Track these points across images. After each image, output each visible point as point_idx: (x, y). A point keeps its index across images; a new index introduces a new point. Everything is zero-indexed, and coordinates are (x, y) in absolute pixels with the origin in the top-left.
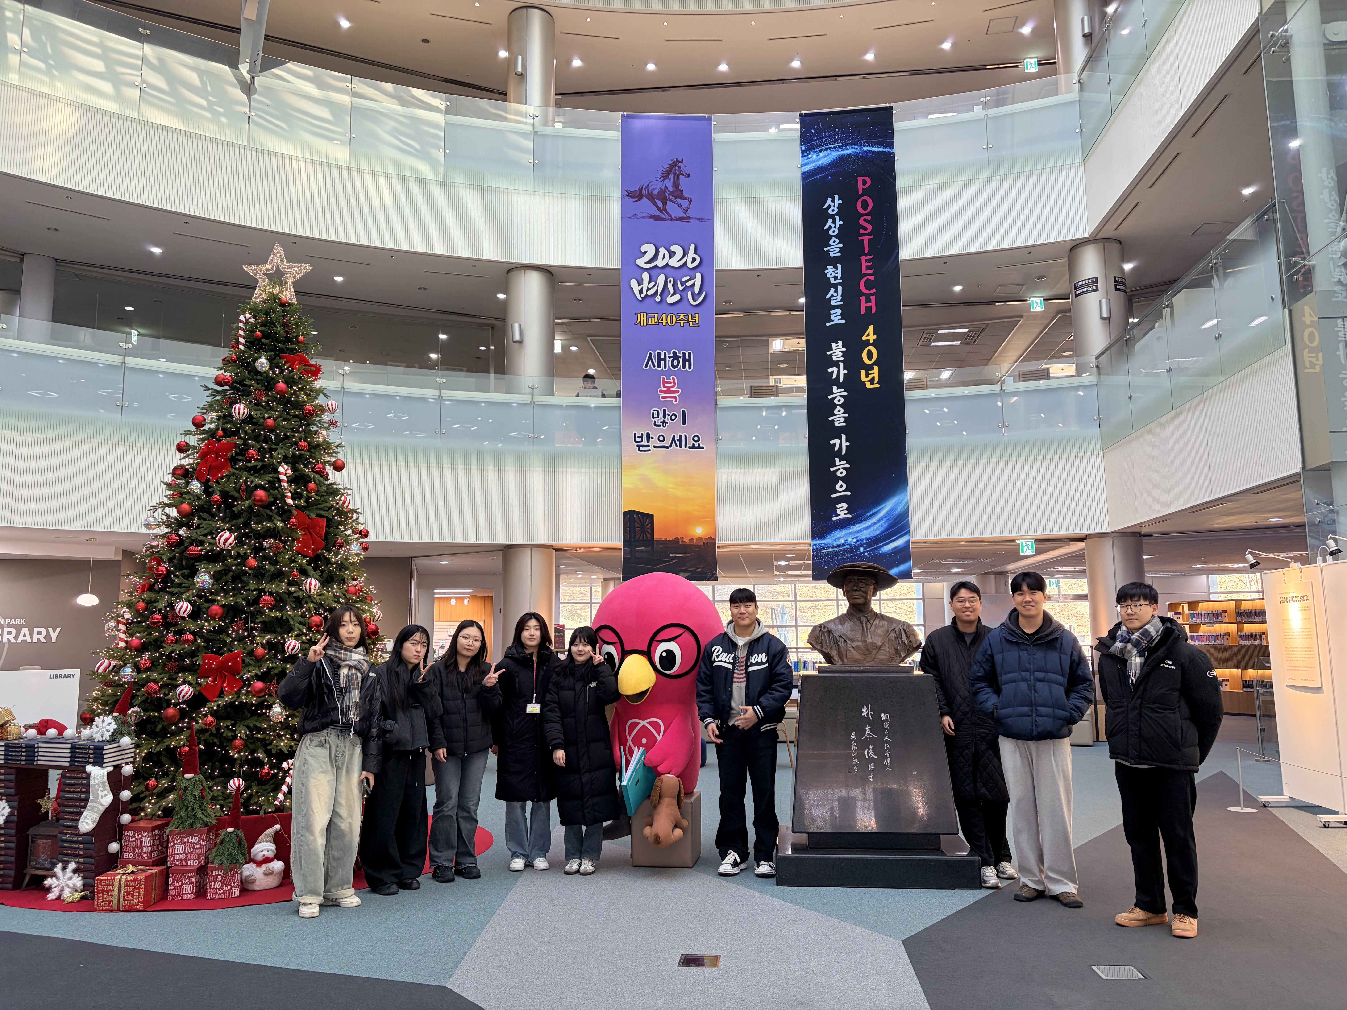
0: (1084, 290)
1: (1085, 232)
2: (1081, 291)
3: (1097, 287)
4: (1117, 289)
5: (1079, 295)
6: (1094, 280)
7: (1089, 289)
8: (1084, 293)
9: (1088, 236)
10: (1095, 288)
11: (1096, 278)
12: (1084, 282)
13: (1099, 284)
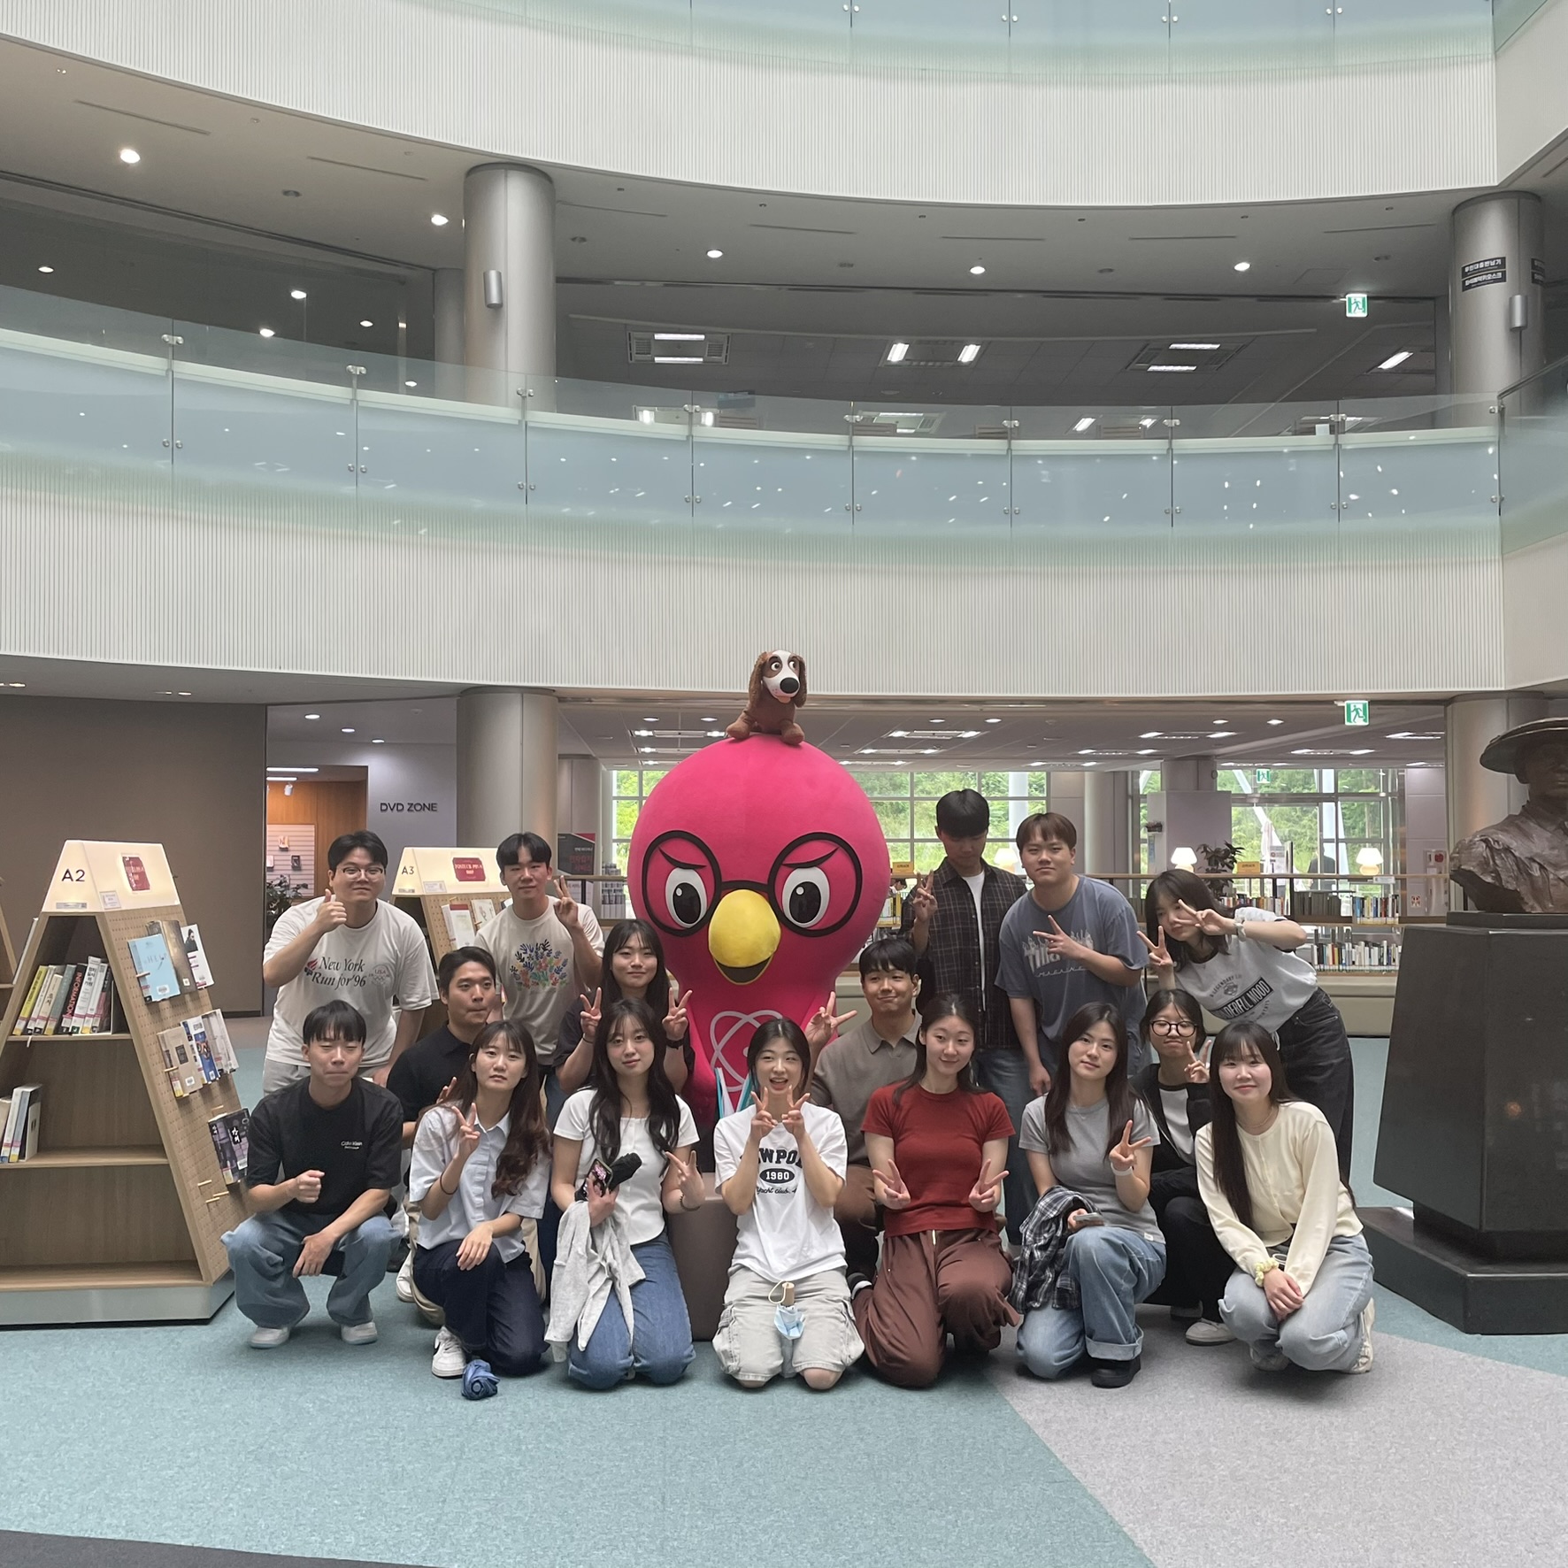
0: (1480, 279)
1: (1490, 177)
2: (1475, 280)
3: (1504, 273)
4: (1534, 281)
5: (1470, 286)
6: (1499, 261)
7: (1489, 277)
8: (1478, 284)
9: (1496, 184)
10: (1500, 275)
11: (1503, 259)
12: (1482, 265)
13: (1507, 269)
